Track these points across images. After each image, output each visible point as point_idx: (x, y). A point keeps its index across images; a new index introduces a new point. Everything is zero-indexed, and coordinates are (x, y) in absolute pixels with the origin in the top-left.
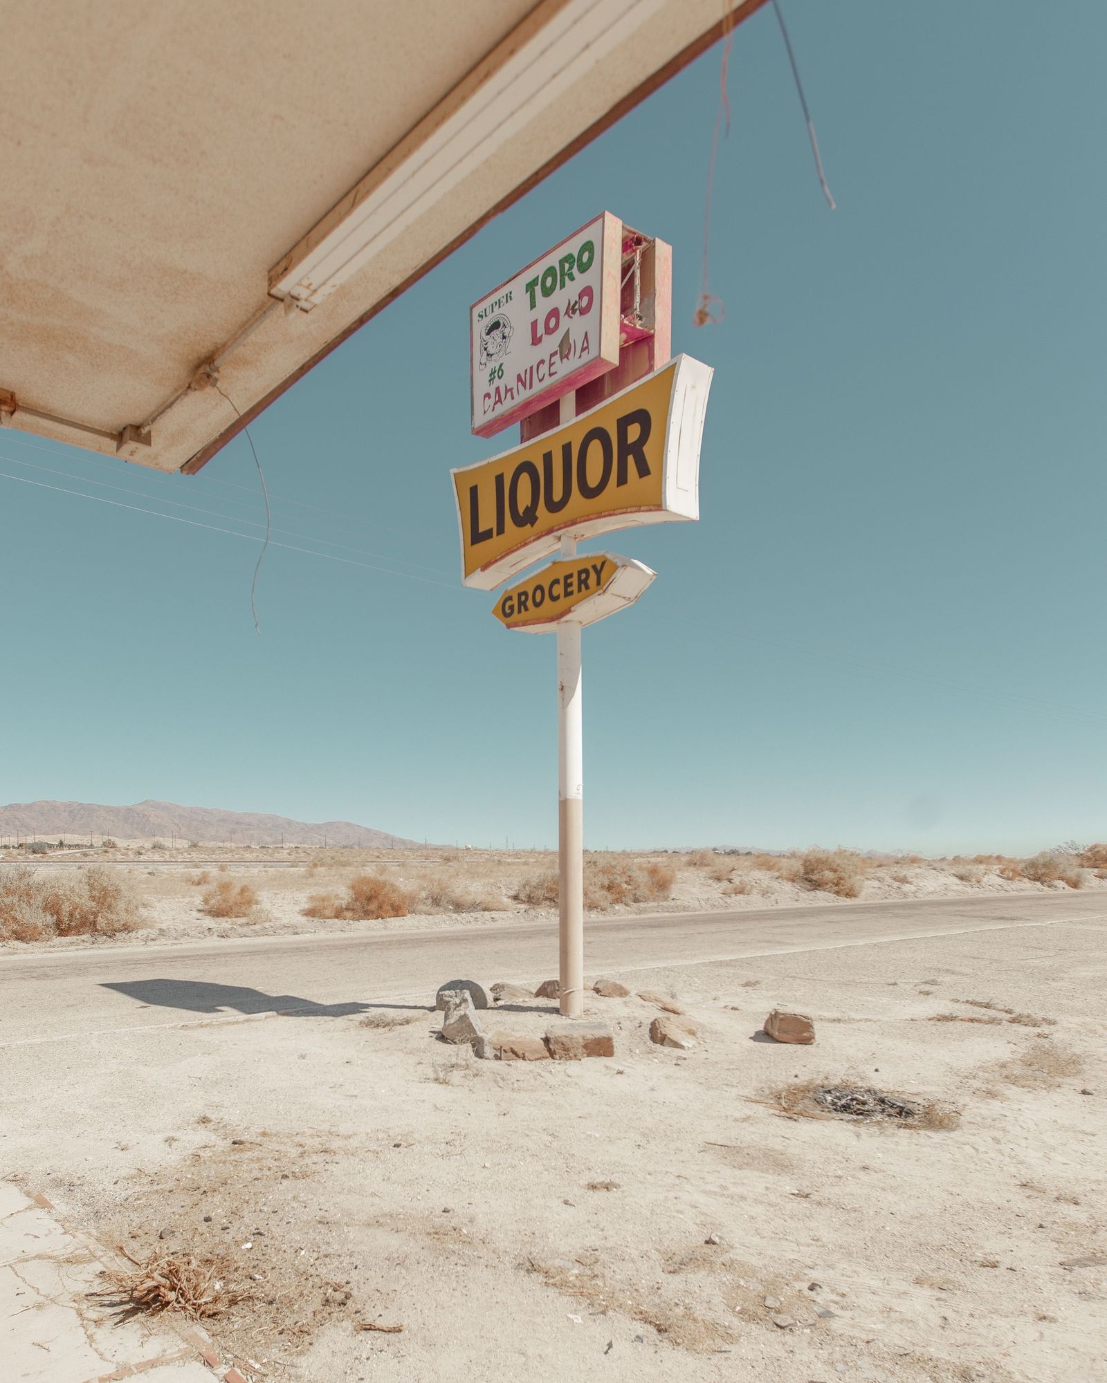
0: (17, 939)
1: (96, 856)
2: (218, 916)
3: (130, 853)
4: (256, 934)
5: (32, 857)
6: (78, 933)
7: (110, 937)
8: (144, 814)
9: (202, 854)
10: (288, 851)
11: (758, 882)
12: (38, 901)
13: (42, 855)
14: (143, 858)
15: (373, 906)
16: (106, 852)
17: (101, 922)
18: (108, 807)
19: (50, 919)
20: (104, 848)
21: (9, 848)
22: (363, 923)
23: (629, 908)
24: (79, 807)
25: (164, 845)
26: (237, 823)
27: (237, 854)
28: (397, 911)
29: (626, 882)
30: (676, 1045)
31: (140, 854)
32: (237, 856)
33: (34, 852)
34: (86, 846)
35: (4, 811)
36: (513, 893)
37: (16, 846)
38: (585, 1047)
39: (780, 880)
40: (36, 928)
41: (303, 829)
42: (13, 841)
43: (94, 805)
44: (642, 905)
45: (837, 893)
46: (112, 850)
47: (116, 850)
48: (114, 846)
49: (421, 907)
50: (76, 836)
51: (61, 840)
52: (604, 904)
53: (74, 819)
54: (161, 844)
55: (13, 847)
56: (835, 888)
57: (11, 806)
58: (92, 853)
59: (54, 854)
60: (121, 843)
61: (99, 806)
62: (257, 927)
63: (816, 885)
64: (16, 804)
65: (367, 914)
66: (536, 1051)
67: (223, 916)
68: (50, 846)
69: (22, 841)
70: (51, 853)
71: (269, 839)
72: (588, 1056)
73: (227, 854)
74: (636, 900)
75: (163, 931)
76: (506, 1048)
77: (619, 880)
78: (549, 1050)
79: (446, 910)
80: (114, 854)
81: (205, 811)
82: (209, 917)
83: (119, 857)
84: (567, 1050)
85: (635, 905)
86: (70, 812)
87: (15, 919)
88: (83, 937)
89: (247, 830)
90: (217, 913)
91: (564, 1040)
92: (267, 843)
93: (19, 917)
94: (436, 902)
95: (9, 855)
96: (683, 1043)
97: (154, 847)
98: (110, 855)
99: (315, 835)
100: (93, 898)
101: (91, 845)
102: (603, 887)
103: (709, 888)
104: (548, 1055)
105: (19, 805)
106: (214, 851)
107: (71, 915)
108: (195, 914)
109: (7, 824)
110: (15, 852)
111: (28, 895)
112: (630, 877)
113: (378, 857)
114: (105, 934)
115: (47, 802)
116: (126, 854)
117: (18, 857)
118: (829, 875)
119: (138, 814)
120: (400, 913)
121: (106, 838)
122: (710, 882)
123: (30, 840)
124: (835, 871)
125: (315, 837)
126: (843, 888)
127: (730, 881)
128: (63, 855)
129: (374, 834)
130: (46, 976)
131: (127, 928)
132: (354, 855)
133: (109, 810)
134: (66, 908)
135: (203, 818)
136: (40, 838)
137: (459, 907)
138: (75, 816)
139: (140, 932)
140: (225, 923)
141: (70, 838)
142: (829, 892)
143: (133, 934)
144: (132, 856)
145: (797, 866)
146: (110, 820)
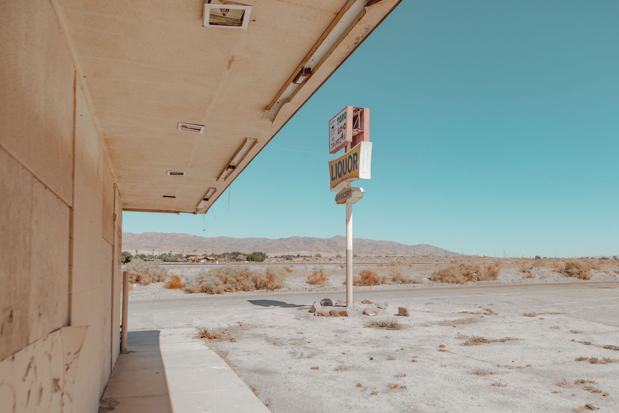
0: (243, 290)
1: (312, 261)
2: (312, 284)
3: (327, 259)
4: (322, 290)
5: (286, 261)
6: (263, 289)
7: (272, 290)
8: (335, 242)
9: (357, 260)
10: (396, 258)
11: (543, 273)
12: (250, 278)
13: (290, 261)
14: (332, 262)
15: (367, 281)
16: (316, 259)
17: (269, 285)
18: (320, 239)
19: (253, 284)
20: (316, 258)
21: (277, 258)
22: (362, 287)
23: (474, 283)
24: (308, 239)
25: (341, 256)
26: (376, 245)
27: (373, 260)
28: (376, 282)
29: (476, 273)
30: (368, 315)
31: (331, 260)
32: (373, 261)
33: (287, 259)
34: (308, 257)
35: (278, 241)
36: (429, 277)
37: (280, 257)
38: (339, 313)
39: (554, 272)
40: (249, 287)
41: (406, 248)
42: (279, 254)
43: (314, 238)
44: (480, 282)
45: (579, 278)
46: (319, 258)
47: (321, 258)
48: (320, 257)
49: (388, 282)
50: (306, 252)
51: (298, 254)
52: (462, 281)
53: (306, 245)
54: (340, 255)
55: (279, 257)
56: (578, 276)
57: (280, 239)
58: (311, 259)
59: (295, 260)
60: (323, 255)
61: (316, 239)
62: (323, 288)
63: (571, 275)
64: (282, 238)
65: (365, 284)
66: (327, 314)
67: (314, 284)
68: (294, 257)
69: (283, 254)
70: (294, 260)
71: (391, 253)
72: (341, 316)
73: (368, 260)
74: (479, 280)
75: (290, 289)
76: (320, 313)
77: (472, 272)
78: (330, 314)
79: (399, 283)
80: (320, 260)
81: (362, 240)
82: (309, 284)
83: (322, 261)
84: (334, 314)
85: (477, 282)
86: (305, 241)
87: (242, 284)
88: (264, 290)
89: (380, 248)
90: (312, 283)
91: (334, 311)
92: (389, 255)
93: (244, 283)
94: (394, 280)
95: (277, 261)
96: (369, 314)
97: (337, 257)
98: (318, 260)
99: (411, 250)
100: (267, 277)
101: (311, 256)
102: (464, 275)
103: (518, 275)
104: (330, 315)
105: (283, 239)
106: (363, 258)
107: (261, 283)
108: (304, 283)
109: (279, 247)
110: (280, 259)
111: (247, 276)
112: (477, 270)
113: (438, 261)
114: (271, 289)
115: (295, 237)
116: (325, 260)
117: (281, 261)
118: (575, 270)
119: (333, 242)
120: (377, 284)
121: (317, 253)
122: (520, 273)
123: (286, 254)
124: (579, 269)
125: (412, 252)
126: (582, 276)
127: (529, 273)
128: (299, 261)
129: (440, 250)
130: (237, 298)
131: (277, 287)
132: (426, 260)
133: (321, 240)
134: (259, 281)
135: (361, 243)
136: (291, 253)
137: (403, 282)
138: (306, 243)
139: (282, 289)
140: (313, 286)
141: (302, 253)
142: (575, 277)
143: (280, 290)
144: (327, 261)
145: (563, 265)
146: (321, 244)
